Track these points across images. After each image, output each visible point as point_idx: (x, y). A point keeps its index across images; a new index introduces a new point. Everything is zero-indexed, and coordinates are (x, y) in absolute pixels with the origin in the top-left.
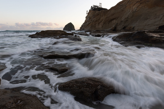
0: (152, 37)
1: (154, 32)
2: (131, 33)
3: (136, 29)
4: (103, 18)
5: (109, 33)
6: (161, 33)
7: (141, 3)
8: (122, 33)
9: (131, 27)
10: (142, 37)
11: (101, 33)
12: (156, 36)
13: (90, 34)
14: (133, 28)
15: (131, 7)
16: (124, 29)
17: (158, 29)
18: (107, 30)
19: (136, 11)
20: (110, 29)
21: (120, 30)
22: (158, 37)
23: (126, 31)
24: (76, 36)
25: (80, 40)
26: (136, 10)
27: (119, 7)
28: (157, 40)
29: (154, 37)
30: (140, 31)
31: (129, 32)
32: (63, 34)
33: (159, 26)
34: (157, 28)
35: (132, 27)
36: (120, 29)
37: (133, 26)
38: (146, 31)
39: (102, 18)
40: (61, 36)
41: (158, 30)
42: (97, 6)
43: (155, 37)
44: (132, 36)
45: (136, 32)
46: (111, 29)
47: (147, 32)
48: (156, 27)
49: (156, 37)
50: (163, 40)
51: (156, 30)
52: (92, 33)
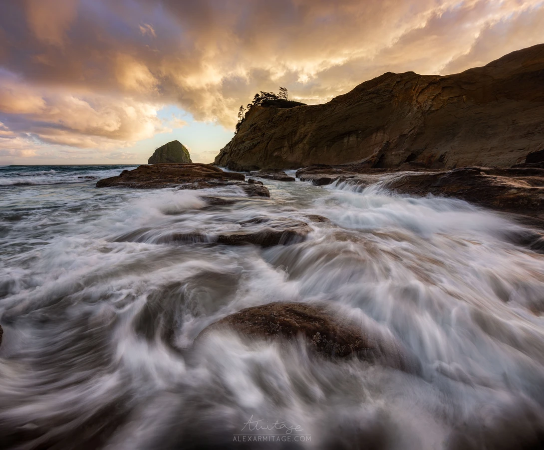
0: (505, 188)
1: (510, 173)
2: (432, 173)
3: (450, 160)
4: (308, 128)
5: (359, 172)
6: (536, 178)
7: (444, 88)
8: (403, 174)
9: (432, 156)
10: (469, 187)
11: (334, 173)
12: (517, 185)
13: (297, 175)
14: (442, 159)
15: (414, 98)
16: (411, 161)
17: (523, 162)
18: (355, 163)
19: (433, 109)
20: (363, 160)
21: (398, 165)
22: (525, 190)
23: (416, 167)
24: (251, 181)
25: (265, 194)
26: (432, 106)
27: (367, 98)
28: (519, 198)
29: (510, 188)
30: (462, 169)
31: (426, 173)
32: (210, 176)
33: (527, 153)
34: (520, 158)
35: (438, 157)
36: (397, 161)
37: (442, 152)
38: (483, 168)
39: (302, 130)
40: (205, 180)
41: (523, 166)
42: (274, 96)
43: (514, 188)
44: (438, 183)
45: (451, 171)
46: (368, 162)
47: (487, 172)
48: (518, 154)
49: (519, 189)
50: (542, 201)
51: (519, 166)
52: (302, 173)
